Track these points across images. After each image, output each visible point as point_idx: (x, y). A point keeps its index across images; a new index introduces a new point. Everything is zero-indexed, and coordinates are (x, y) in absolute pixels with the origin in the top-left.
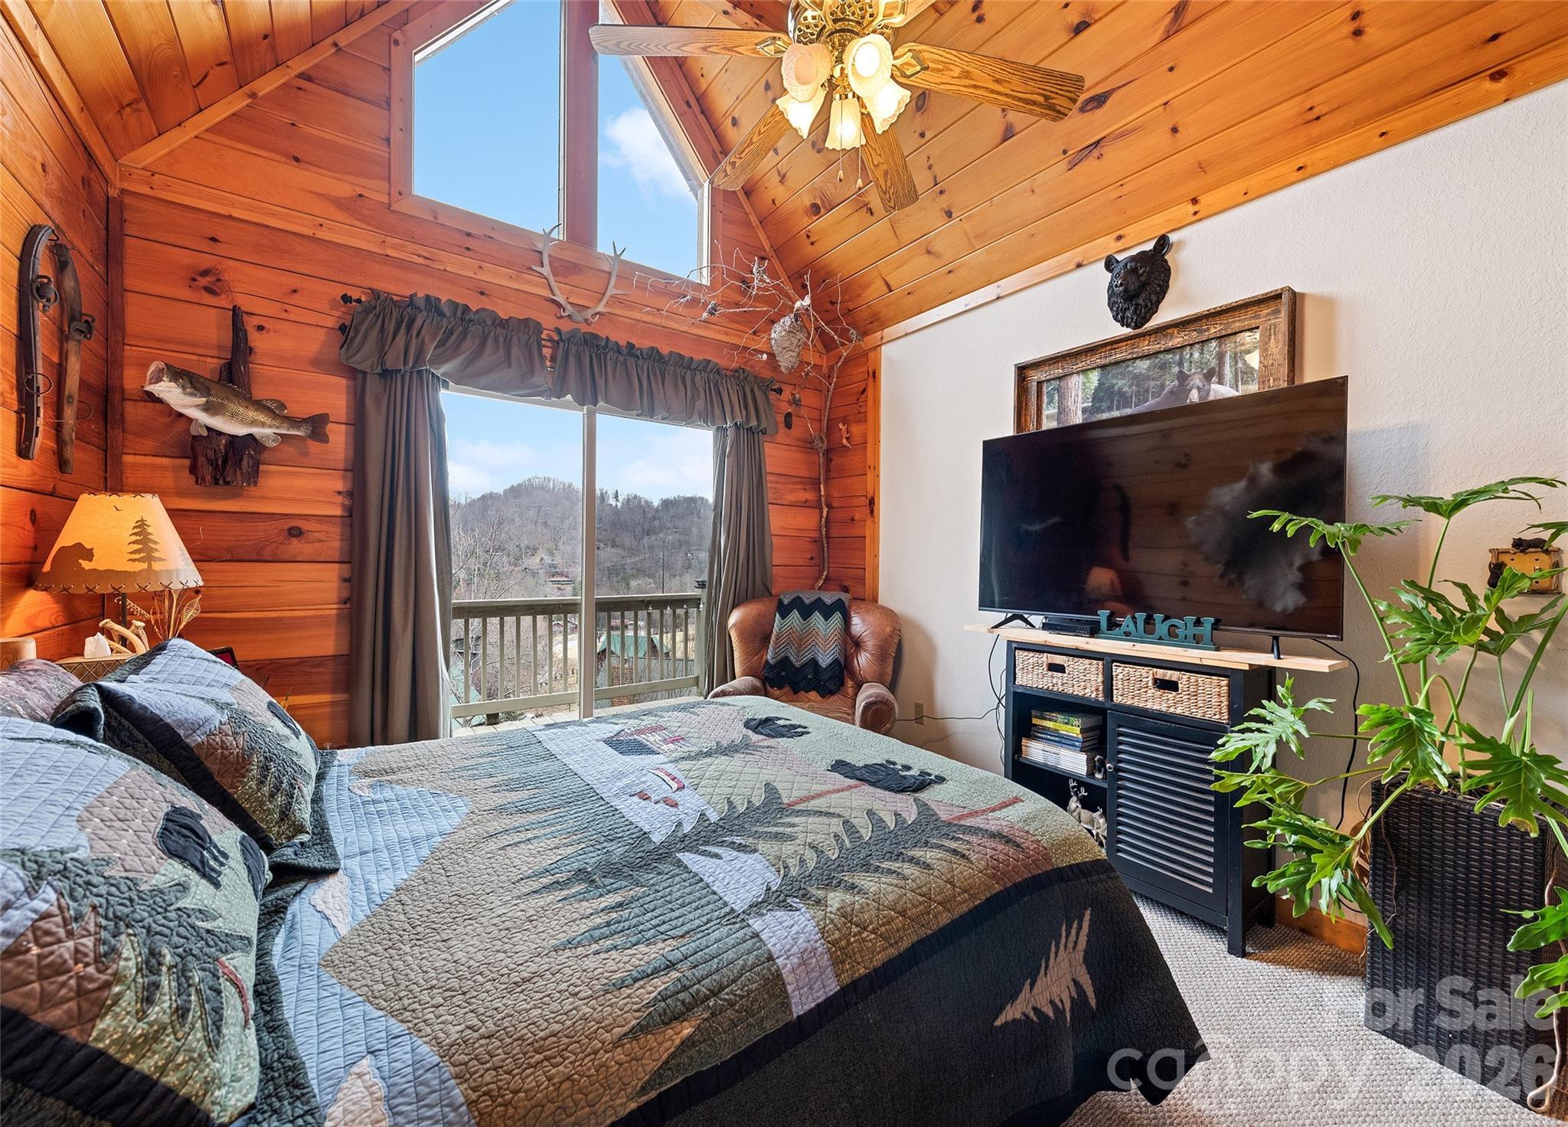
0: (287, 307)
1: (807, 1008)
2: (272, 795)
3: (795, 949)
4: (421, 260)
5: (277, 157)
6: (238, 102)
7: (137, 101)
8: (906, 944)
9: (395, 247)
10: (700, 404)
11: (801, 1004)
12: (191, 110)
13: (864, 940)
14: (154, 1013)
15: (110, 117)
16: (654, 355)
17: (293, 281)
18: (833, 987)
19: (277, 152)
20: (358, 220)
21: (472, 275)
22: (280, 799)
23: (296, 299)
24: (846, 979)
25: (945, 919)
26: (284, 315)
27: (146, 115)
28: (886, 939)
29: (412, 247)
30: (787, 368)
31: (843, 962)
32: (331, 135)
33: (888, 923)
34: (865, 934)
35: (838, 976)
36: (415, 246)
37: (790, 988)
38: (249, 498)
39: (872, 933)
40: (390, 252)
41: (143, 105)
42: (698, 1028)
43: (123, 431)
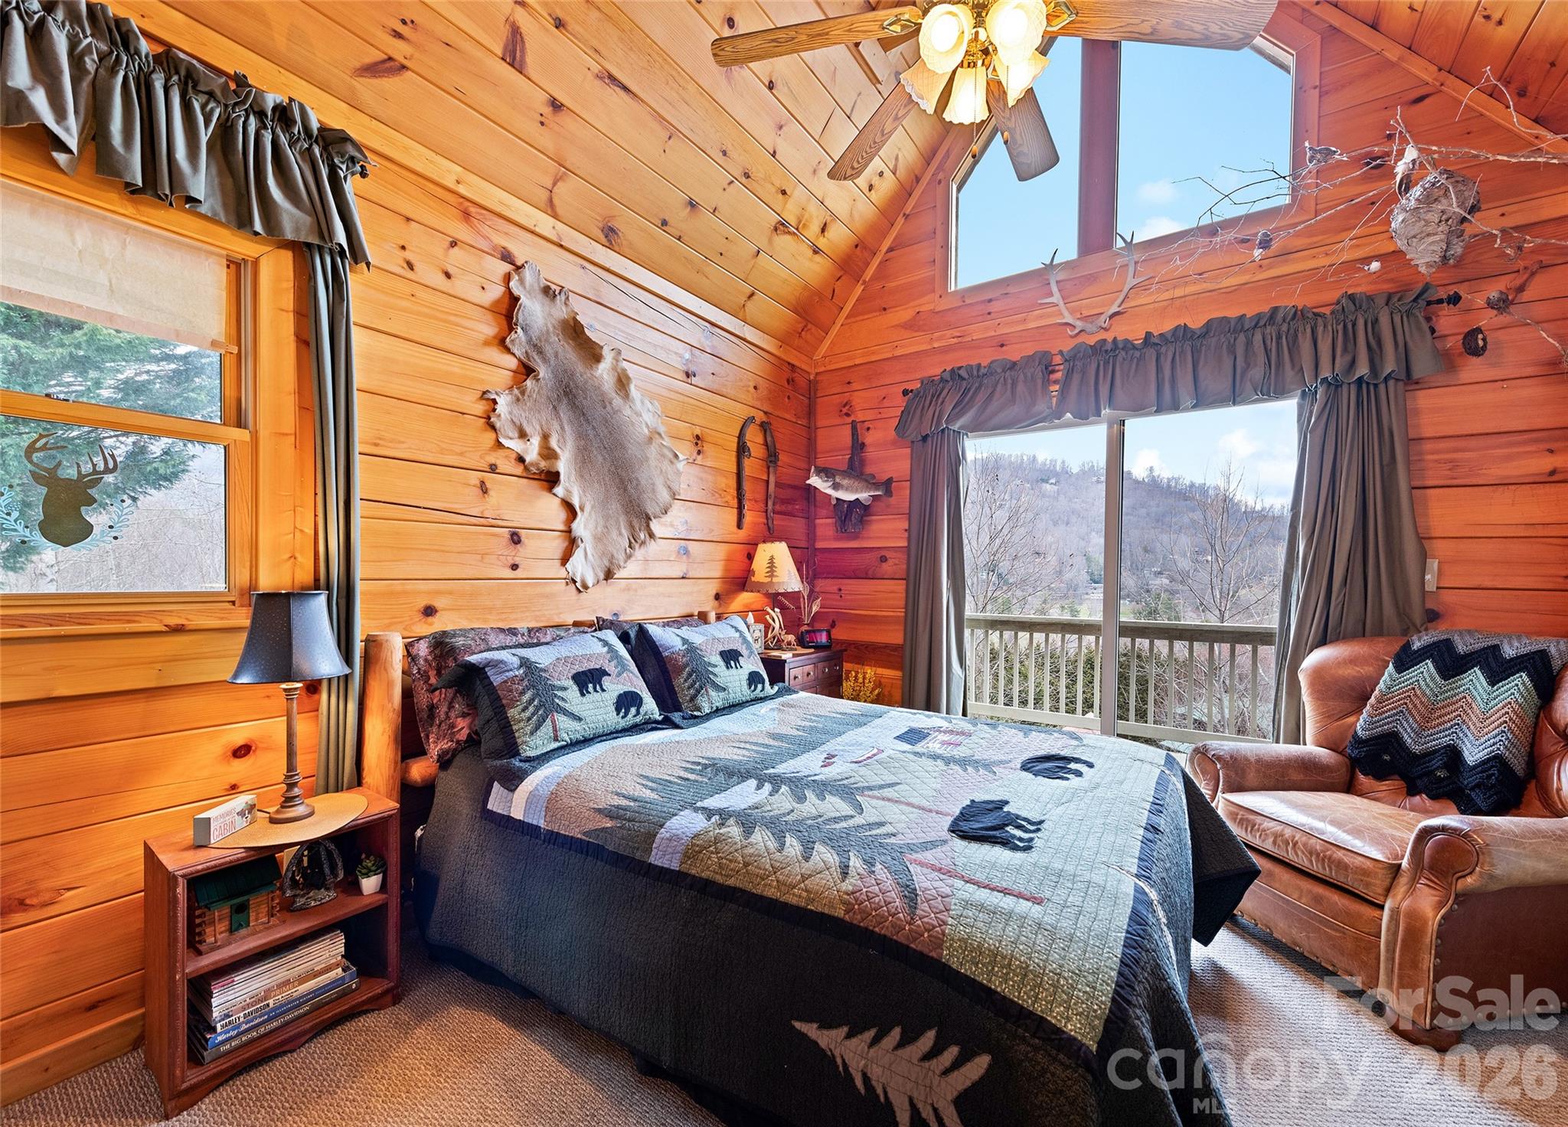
0: (881, 410)
1: (656, 863)
2: (689, 688)
3: (674, 831)
4: (955, 340)
5: (875, 314)
6: (859, 289)
7: (806, 326)
8: (731, 882)
9: (939, 339)
10: (1257, 372)
11: (656, 859)
12: (836, 312)
13: (709, 858)
14: (523, 715)
15: (797, 342)
16: (1182, 334)
17: (883, 392)
18: (675, 866)
19: (875, 312)
20: (916, 331)
21: (993, 334)
22: (692, 691)
23: (886, 403)
24: (685, 868)
25: (771, 893)
26: (879, 416)
27: (814, 329)
28: (720, 867)
29: (949, 333)
30: (1428, 265)
31: (689, 858)
32: (902, 280)
33: (731, 861)
34: (713, 856)
35: (682, 863)
36: (951, 332)
37: (654, 845)
38: (863, 538)
39: (717, 858)
40: (936, 345)
41: (810, 326)
42: (612, 827)
43: (815, 506)
